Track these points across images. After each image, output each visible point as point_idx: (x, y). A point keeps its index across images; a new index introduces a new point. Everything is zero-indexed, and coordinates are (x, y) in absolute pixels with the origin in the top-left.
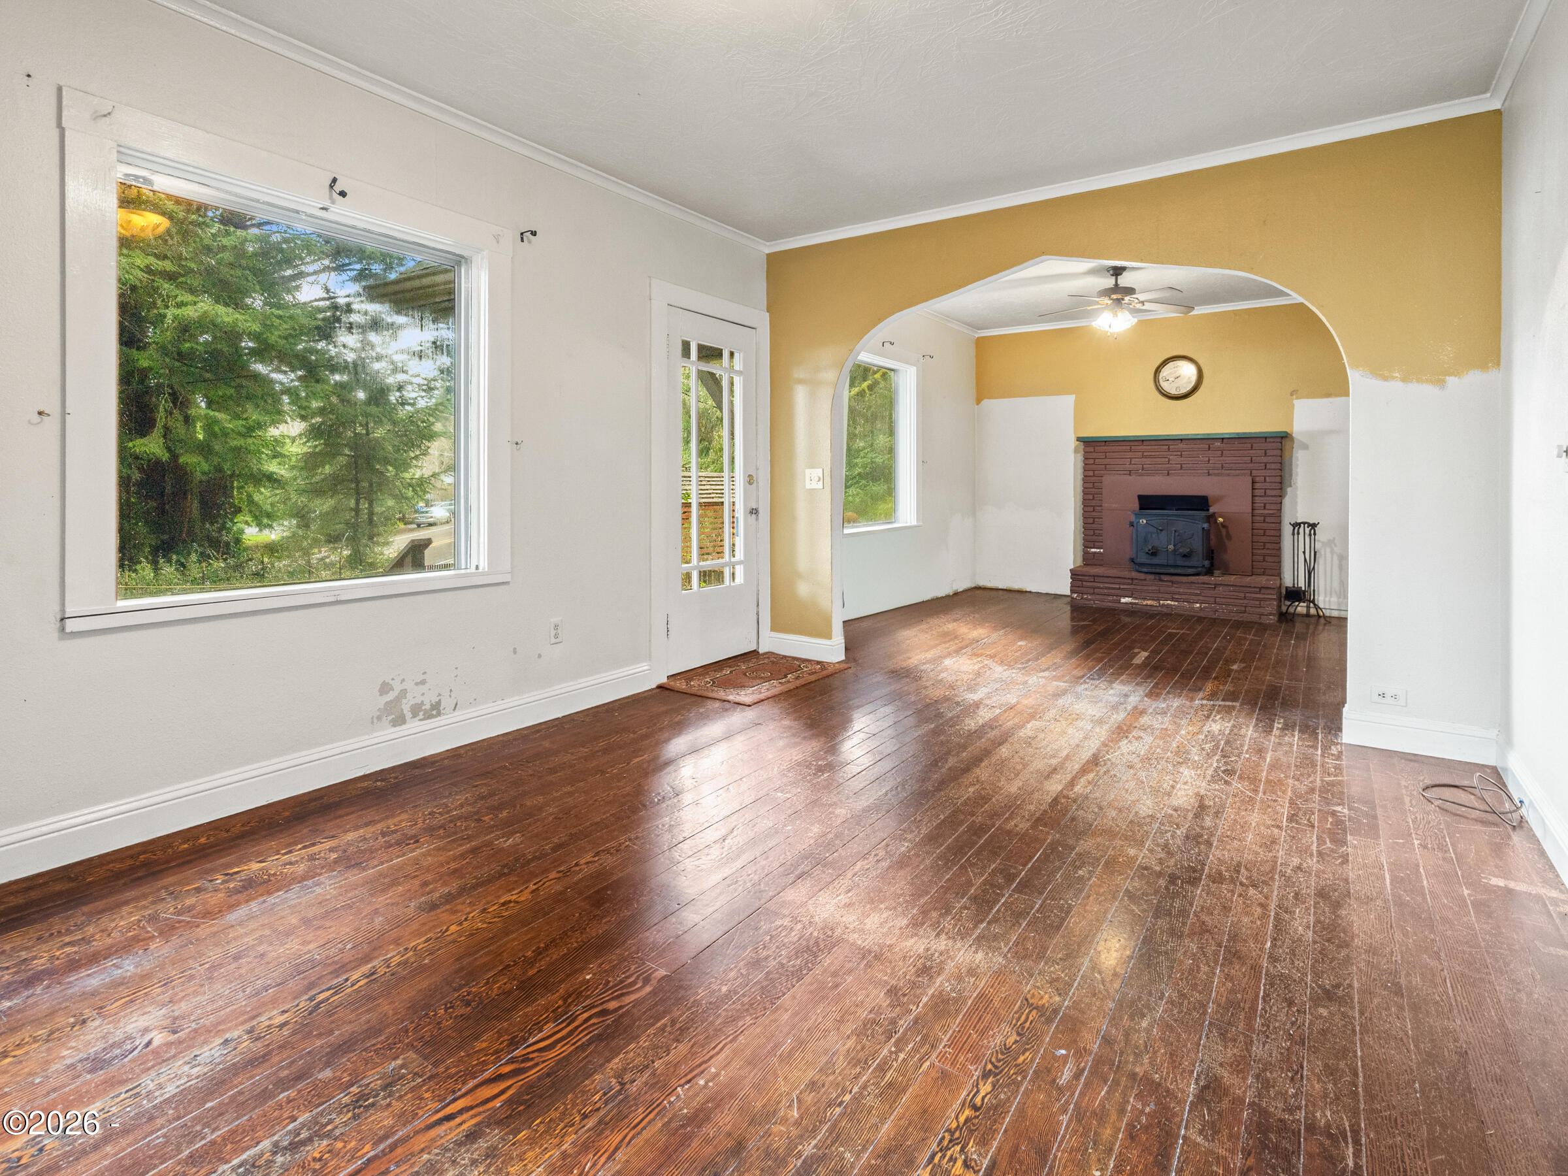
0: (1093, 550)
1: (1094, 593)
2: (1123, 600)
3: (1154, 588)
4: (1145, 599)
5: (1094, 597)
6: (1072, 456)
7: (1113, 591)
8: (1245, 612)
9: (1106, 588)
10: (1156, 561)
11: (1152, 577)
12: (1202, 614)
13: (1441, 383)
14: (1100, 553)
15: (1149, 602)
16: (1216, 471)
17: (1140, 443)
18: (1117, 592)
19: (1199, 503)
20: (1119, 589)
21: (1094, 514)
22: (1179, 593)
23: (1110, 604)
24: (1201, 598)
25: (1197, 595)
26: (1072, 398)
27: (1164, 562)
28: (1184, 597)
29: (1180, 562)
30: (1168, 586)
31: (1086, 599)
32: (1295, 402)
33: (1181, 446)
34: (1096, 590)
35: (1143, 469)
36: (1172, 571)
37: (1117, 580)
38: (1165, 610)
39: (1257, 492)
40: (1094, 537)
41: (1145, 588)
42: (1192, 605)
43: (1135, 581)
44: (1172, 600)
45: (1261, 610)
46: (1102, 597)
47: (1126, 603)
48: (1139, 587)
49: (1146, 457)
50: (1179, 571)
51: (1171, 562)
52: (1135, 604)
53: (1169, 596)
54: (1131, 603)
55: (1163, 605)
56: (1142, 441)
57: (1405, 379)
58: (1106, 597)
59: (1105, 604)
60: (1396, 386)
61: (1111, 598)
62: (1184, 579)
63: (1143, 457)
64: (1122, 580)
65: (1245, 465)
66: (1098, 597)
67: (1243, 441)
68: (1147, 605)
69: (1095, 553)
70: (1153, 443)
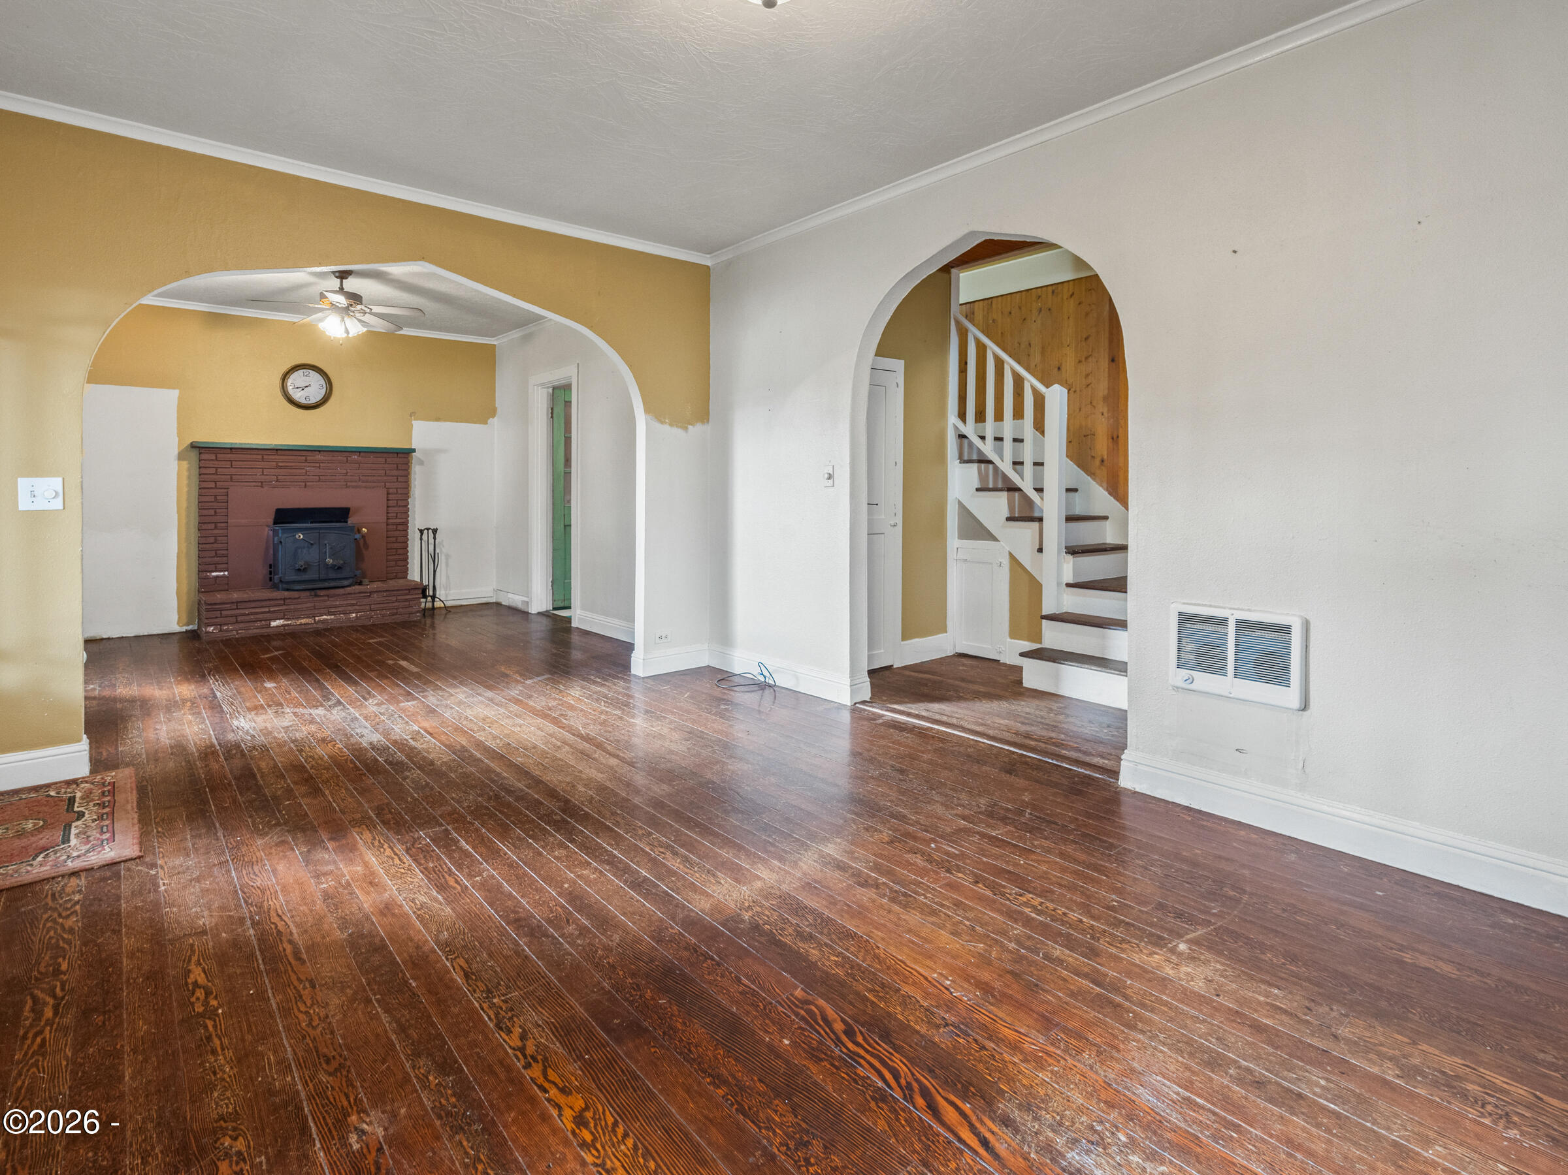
0: (214, 574)
1: (237, 622)
2: (273, 624)
3: (308, 605)
4: (298, 618)
5: (237, 626)
6: (174, 465)
7: (260, 616)
8: (396, 614)
9: (252, 614)
10: (306, 577)
11: (308, 593)
12: (359, 623)
13: (686, 429)
14: (224, 576)
15: (303, 621)
16: (354, 484)
17: (275, 453)
18: (266, 616)
19: (340, 515)
20: (269, 612)
21: (216, 532)
22: (336, 607)
23: (258, 631)
24: (357, 607)
25: (353, 605)
26: (176, 392)
27: (315, 576)
28: (340, 609)
29: (332, 575)
30: (323, 601)
31: (227, 631)
32: (414, 422)
33: (319, 457)
34: (239, 619)
35: (277, 481)
36: (326, 585)
37: (264, 603)
38: (321, 626)
39: (391, 503)
40: (216, 559)
41: (299, 606)
42: (348, 616)
43: (287, 601)
44: (329, 614)
45: (410, 610)
46: (248, 625)
47: (277, 627)
48: (292, 607)
49: (281, 468)
50: (333, 584)
51: (323, 576)
52: (288, 625)
53: (325, 611)
54: (282, 626)
55: (319, 621)
56: (276, 451)
57: (671, 425)
58: (252, 624)
59: (250, 632)
60: (667, 427)
61: (258, 624)
62: (341, 591)
63: (278, 467)
64: (271, 602)
65: (379, 478)
66: (242, 625)
67: (378, 455)
68: (301, 624)
69: (217, 577)
70: (291, 453)
